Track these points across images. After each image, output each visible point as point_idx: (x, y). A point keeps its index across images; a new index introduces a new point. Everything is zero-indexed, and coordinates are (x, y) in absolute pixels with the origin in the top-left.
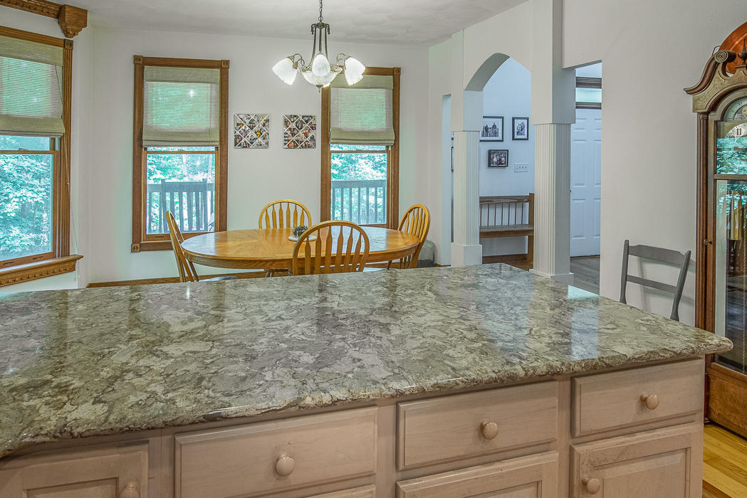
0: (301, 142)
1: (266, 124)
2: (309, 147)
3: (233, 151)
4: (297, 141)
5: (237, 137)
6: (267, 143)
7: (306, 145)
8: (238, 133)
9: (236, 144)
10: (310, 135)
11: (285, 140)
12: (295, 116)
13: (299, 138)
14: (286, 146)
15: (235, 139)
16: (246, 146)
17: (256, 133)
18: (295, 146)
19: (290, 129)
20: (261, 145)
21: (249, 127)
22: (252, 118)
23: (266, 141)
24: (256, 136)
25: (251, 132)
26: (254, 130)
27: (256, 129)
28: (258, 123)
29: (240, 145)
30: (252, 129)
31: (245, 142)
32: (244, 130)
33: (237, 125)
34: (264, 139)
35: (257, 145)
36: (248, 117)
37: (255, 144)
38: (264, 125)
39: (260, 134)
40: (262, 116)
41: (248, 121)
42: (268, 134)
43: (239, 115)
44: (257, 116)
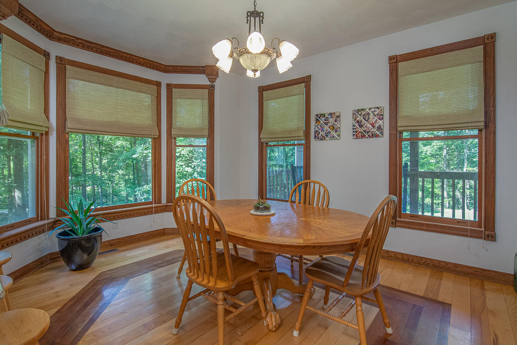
0: (368, 132)
1: (338, 120)
2: (377, 136)
3: (314, 143)
4: (365, 131)
5: (316, 132)
6: (339, 135)
7: (373, 135)
8: (317, 129)
9: (315, 137)
10: (377, 125)
11: (354, 132)
12: (362, 110)
13: (365, 129)
14: (355, 137)
15: (315, 134)
16: (323, 139)
17: (330, 127)
18: (363, 136)
19: (358, 121)
20: (333, 137)
21: (325, 123)
22: (327, 116)
23: (337, 133)
24: (329, 130)
25: (326, 127)
26: (328, 126)
27: (330, 124)
28: (331, 120)
29: (318, 138)
30: (327, 125)
31: (322, 135)
32: (321, 126)
33: (316, 123)
34: (336, 132)
35: (331, 137)
36: (324, 115)
37: (329, 136)
38: (336, 121)
39: (333, 128)
40: (334, 113)
41: (323, 119)
42: (339, 128)
43: (317, 115)
44: (331, 114)
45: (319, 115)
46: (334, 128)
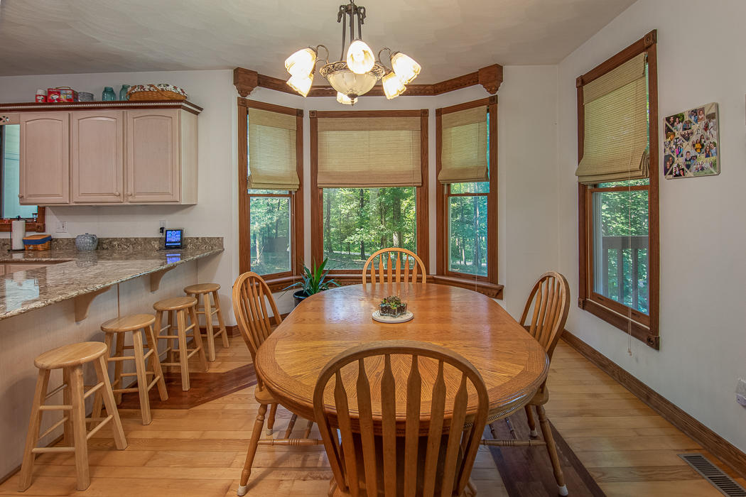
1: (711, 124)
5: (667, 158)
6: (714, 164)
9: (666, 171)
21: (683, 136)
22: (687, 118)
23: (711, 159)
24: (693, 153)
25: (687, 147)
26: (690, 143)
27: (694, 138)
28: (697, 127)
29: (671, 173)
30: (688, 139)
31: (678, 166)
32: (676, 144)
33: (667, 137)
34: (707, 156)
35: (697, 169)
36: (679, 117)
37: (693, 168)
38: (706, 128)
39: (701, 146)
40: (702, 109)
41: (680, 126)
42: (714, 144)
43: (668, 119)
44: (695, 112)
45: (672, 119)
46: (703, 146)
